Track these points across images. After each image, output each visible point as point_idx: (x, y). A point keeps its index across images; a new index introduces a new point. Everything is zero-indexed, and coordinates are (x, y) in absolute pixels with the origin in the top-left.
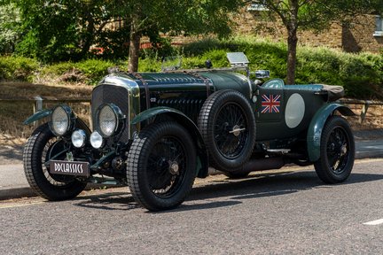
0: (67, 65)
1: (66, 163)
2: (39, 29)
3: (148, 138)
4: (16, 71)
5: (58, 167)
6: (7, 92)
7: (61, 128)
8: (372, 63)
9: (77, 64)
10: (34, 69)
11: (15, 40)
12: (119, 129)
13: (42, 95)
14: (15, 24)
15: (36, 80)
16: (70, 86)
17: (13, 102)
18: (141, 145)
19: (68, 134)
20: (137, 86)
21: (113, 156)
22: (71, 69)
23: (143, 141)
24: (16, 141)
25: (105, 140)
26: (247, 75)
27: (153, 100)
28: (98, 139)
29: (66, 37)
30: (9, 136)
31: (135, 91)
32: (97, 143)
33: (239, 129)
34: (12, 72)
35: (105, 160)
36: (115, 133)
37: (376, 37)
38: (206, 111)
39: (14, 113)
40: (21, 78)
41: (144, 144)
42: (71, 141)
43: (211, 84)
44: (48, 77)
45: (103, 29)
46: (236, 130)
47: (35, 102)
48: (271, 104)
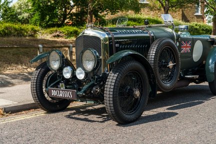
0: (55, 29)
1: (60, 90)
2: (40, 12)
3: (119, 73)
4: (29, 32)
5: (54, 93)
6: (24, 42)
7: (55, 65)
8: (198, 27)
9: (60, 28)
10: (38, 31)
11: (29, 18)
12: (97, 67)
13: (42, 44)
14: (29, 10)
15: (39, 36)
16: (56, 39)
17: (26, 48)
18: (115, 78)
19: (61, 69)
20: (107, 36)
21: (93, 85)
22: (56, 31)
23: (116, 75)
24: (29, 70)
25: (87, 74)
26: (173, 29)
27: (117, 45)
28: (81, 73)
29: (54, 16)
30: (25, 67)
31: (105, 40)
32: (81, 76)
33: (172, 64)
34: (27, 32)
35: (87, 89)
36: (94, 69)
37: (196, 16)
38: (152, 52)
39: (28, 53)
40: (32, 36)
41: (117, 77)
42: (62, 74)
43: (152, 35)
44: (45, 35)
45: (71, 12)
46: (171, 65)
47: (39, 48)
48: (186, 47)
